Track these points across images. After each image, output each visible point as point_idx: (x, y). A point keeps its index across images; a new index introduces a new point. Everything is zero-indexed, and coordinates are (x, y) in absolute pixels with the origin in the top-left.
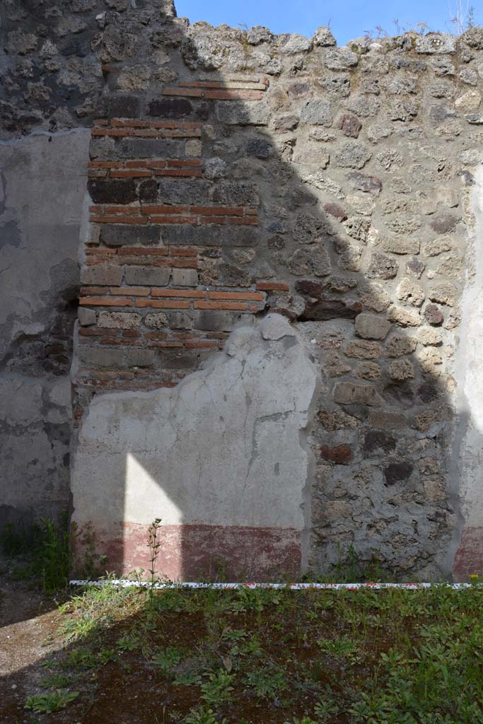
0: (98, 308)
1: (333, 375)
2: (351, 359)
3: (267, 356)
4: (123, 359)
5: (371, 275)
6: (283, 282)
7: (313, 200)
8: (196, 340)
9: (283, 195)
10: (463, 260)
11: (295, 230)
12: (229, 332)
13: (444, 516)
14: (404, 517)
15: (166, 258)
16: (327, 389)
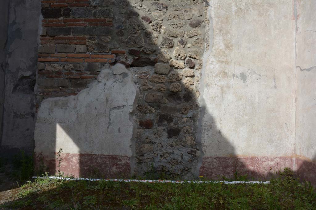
0: (45, 63)
1: (144, 90)
2: (153, 83)
3: (115, 82)
4: (55, 84)
5: (162, 46)
6: (123, 50)
7: (137, 15)
8: (85, 75)
9: (124, 13)
10: (203, 39)
11: (128, 28)
12: (99, 72)
13: (195, 152)
14: (177, 152)
15: (74, 41)
16: (142, 96)
